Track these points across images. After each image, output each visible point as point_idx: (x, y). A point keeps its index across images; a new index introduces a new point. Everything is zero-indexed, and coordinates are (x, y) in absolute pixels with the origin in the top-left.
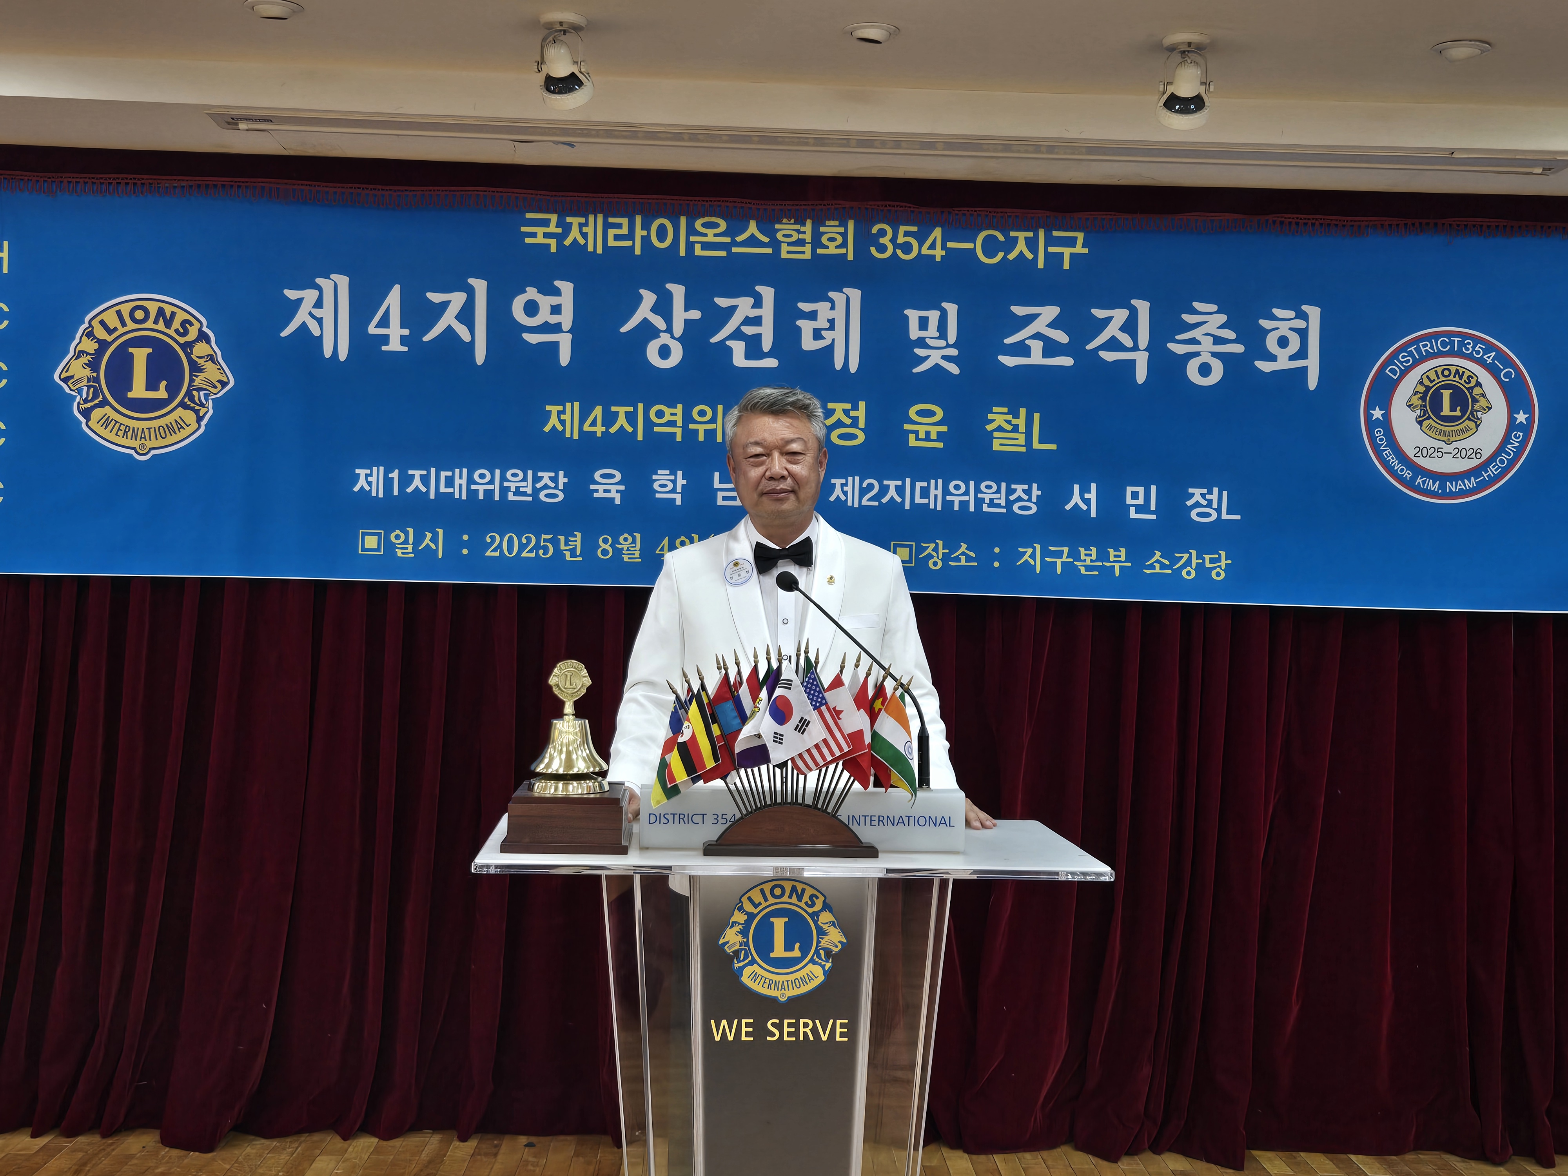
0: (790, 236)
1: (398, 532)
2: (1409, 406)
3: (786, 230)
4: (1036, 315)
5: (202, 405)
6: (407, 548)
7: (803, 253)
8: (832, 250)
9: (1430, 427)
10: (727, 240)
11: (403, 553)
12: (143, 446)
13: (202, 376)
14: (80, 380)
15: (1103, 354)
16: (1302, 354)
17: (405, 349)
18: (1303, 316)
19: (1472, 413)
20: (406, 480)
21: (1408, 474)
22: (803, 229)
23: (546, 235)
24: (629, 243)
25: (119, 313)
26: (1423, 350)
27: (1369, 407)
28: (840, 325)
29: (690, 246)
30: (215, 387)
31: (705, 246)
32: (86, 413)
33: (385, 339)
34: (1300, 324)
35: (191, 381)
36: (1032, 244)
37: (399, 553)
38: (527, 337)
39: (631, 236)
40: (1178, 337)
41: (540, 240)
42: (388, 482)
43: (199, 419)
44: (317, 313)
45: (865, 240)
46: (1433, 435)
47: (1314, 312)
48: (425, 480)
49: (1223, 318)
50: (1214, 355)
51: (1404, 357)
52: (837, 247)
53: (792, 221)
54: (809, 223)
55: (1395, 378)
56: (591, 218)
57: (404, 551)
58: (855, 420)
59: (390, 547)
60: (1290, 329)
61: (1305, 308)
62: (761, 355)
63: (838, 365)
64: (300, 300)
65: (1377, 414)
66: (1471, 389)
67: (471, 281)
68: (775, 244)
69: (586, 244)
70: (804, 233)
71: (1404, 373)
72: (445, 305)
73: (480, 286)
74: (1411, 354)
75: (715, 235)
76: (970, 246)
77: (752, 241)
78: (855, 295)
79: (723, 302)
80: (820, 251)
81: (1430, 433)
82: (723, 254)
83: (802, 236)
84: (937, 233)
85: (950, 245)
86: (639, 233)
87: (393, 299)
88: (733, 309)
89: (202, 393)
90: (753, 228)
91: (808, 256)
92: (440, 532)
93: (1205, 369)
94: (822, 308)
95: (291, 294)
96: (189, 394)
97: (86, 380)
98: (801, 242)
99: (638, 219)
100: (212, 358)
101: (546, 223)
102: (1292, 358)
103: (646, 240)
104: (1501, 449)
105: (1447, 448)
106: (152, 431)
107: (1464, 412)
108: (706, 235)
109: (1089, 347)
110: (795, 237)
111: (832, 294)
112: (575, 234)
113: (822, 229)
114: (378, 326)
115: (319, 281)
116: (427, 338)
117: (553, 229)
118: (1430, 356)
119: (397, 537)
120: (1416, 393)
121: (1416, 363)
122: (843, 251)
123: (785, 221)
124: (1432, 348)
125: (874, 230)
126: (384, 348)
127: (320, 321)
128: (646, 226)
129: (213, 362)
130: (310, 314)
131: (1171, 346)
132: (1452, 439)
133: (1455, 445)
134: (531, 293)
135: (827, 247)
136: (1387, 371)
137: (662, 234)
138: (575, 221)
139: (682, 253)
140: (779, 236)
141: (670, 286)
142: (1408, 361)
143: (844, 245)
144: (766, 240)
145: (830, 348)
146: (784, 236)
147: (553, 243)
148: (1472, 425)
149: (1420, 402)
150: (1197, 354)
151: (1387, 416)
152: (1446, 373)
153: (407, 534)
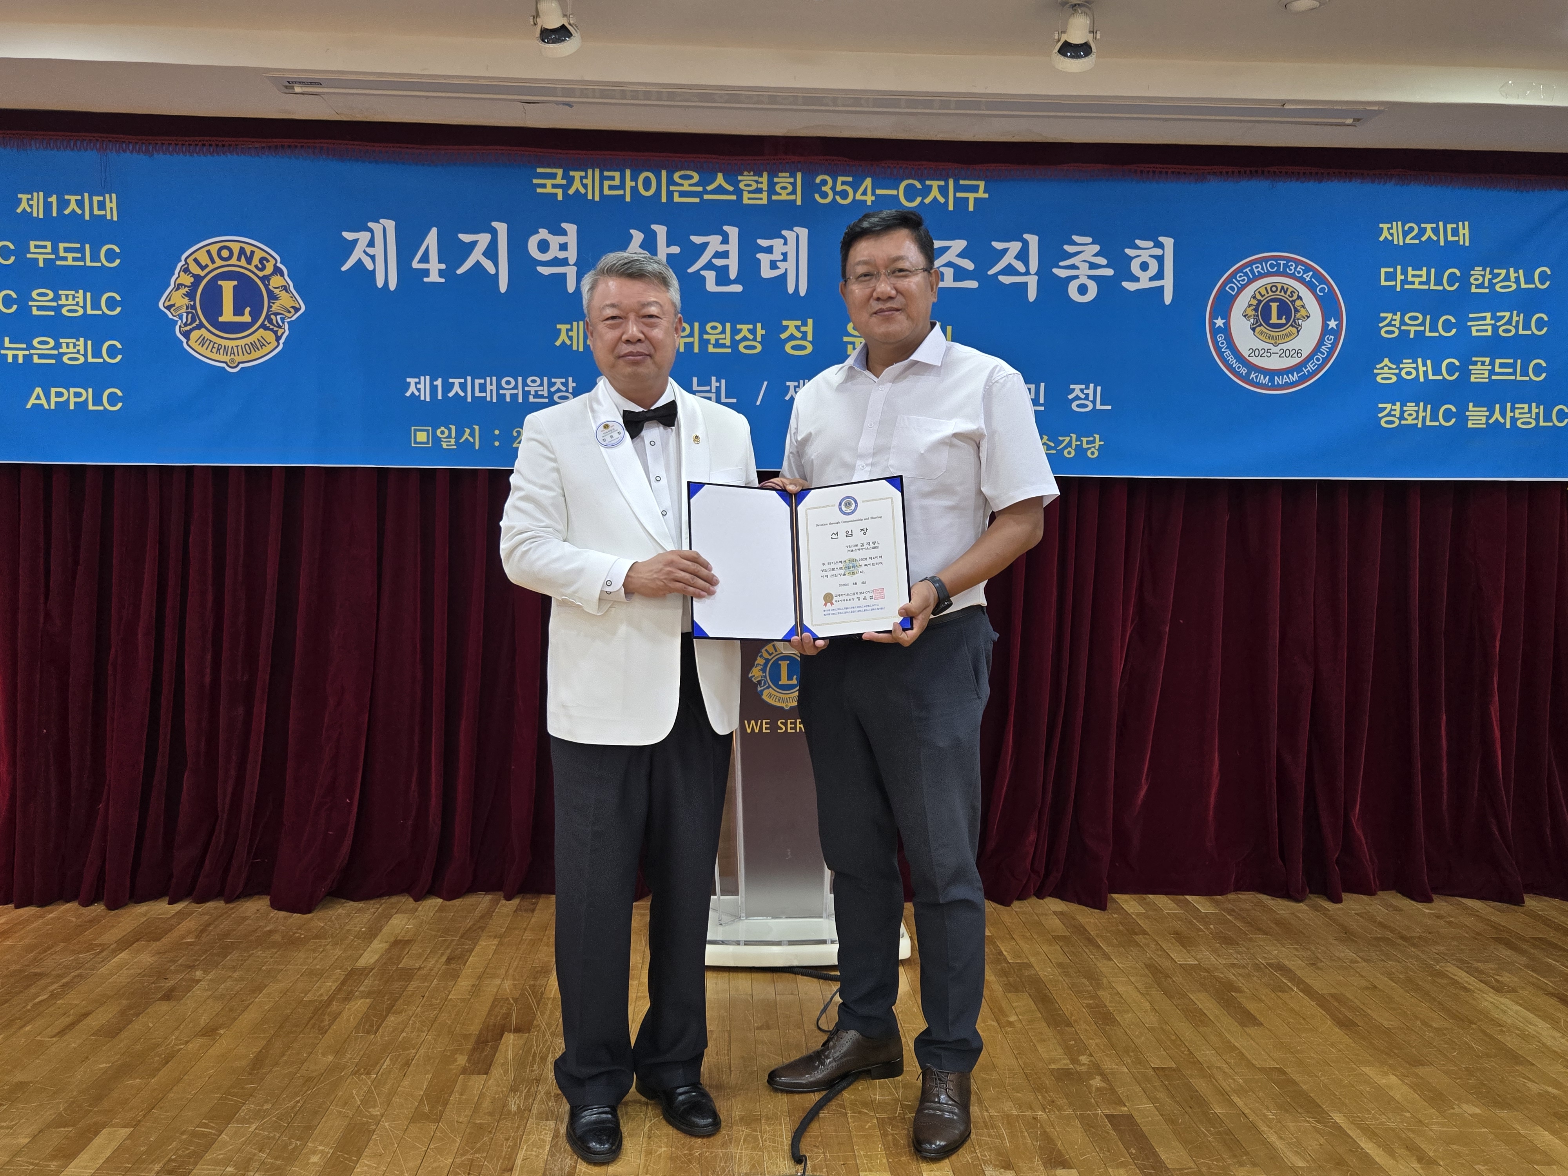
0: (750, 185)
1: (443, 428)
2: (1245, 316)
3: (746, 180)
4: (948, 248)
5: (280, 327)
6: (450, 442)
7: (761, 199)
8: (784, 196)
9: (1262, 333)
10: (700, 189)
11: (447, 445)
12: (233, 360)
13: (278, 303)
14: (180, 307)
15: (1002, 278)
16: (1159, 275)
17: (443, 280)
18: (1160, 246)
19: (1294, 321)
20: (447, 387)
21: (1244, 371)
22: (760, 180)
23: (554, 186)
24: (621, 192)
25: (208, 252)
26: (1256, 271)
27: (1213, 317)
28: (792, 257)
29: (670, 194)
30: (290, 312)
31: (682, 194)
32: (187, 335)
33: (426, 272)
34: (1158, 252)
35: (270, 307)
36: (944, 191)
37: (444, 445)
38: (540, 269)
39: (622, 186)
40: (1061, 264)
41: (549, 190)
42: (434, 389)
43: (278, 339)
44: (370, 251)
45: (810, 188)
46: (1263, 339)
47: (1168, 242)
48: (463, 386)
49: (1096, 248)
50: (1090, 277)
51: (1240, 277)
52: (788, 194)
53: (752, 173)
54: (765, 175)
55: (1233, 294)
56: (590, 172)
57: (448, 444)
58: (805, 334)
59: (437, 440)
60: (1150, 256)
61: (1161, 239)
62: (729, 282)
63: (791, 289)
64: (356, 241)
65: (1220, 322)
66: (1293, 302)
67: (494, 224)
68: (739, 192)
69: (586, 193)
70: (762, 183)
71: (1241, 289)
72: (474, 244)
73: (502, 228)
74: (1246, 274)
75: (690, 185)
76: (894, 192)
77: (720, 190)
78: (803, 232)
79: (697, 240)
80: (774, 198)
81: (1261, 337)
82: (697, 200)
83: (760, 186)
84: (868, 182)
85: (878, 192)
86: (629, 184)
87: (432, 239)
88: (705, 245)
89: (278, 317)
90: (720, 179)
91: (765, 201)
92: (477, 428)
93: (1083, 290)
94: (777, 243)
95: (348, 236)
96: (268, 317)
97: (185, 307)
98: (759, 191)
99: (628, 173)
100: (285, 288)
101: (553, 176)
102: (1151, 279)
103: (634, 190)
104: (1317, 350)
105: (1274, 349)
106: (240, 348)
107: (1288, 320)
108: (682, 185)
109: (990, 273)
110: (754, 186)
111: (784, 232)
112: (577, 185)
113: (776, 180)
114: (419, 262)
115: (370, 224)
116: (459, 272)
117: (559, 181)
118: (1261, 276)
119: (443, 433)
120: (1250, 305)
121: (1250, 282)
122: (792, 197)
123: (746, 173)
124: (1263, 269)
125: (818, 180)
126: (426, 280)
127: (373, 258)
128: (634, 178)
129: (287, 292)
130: (365, 252)
131: (1056, 271)
132: (1278, 342)
133: (1281, 346)
134: (543, 234)
135: (780, 194)
136: (1227, 289)
137: (647, 184)
138: (577, 175)
139: (664, 200)
140: (741, 185)
141: (654, 227)
142: (1244, 280)
143: (794, 192)
144: (731, 189)
145: (784, 276)
146: (746, 185)
147: (559, 192)
148: (1294, 330)
149: (1254, 312)
150: (1076, 277)
151: (1227, 325)
152: (1274, 289)
153: (450, 430)
